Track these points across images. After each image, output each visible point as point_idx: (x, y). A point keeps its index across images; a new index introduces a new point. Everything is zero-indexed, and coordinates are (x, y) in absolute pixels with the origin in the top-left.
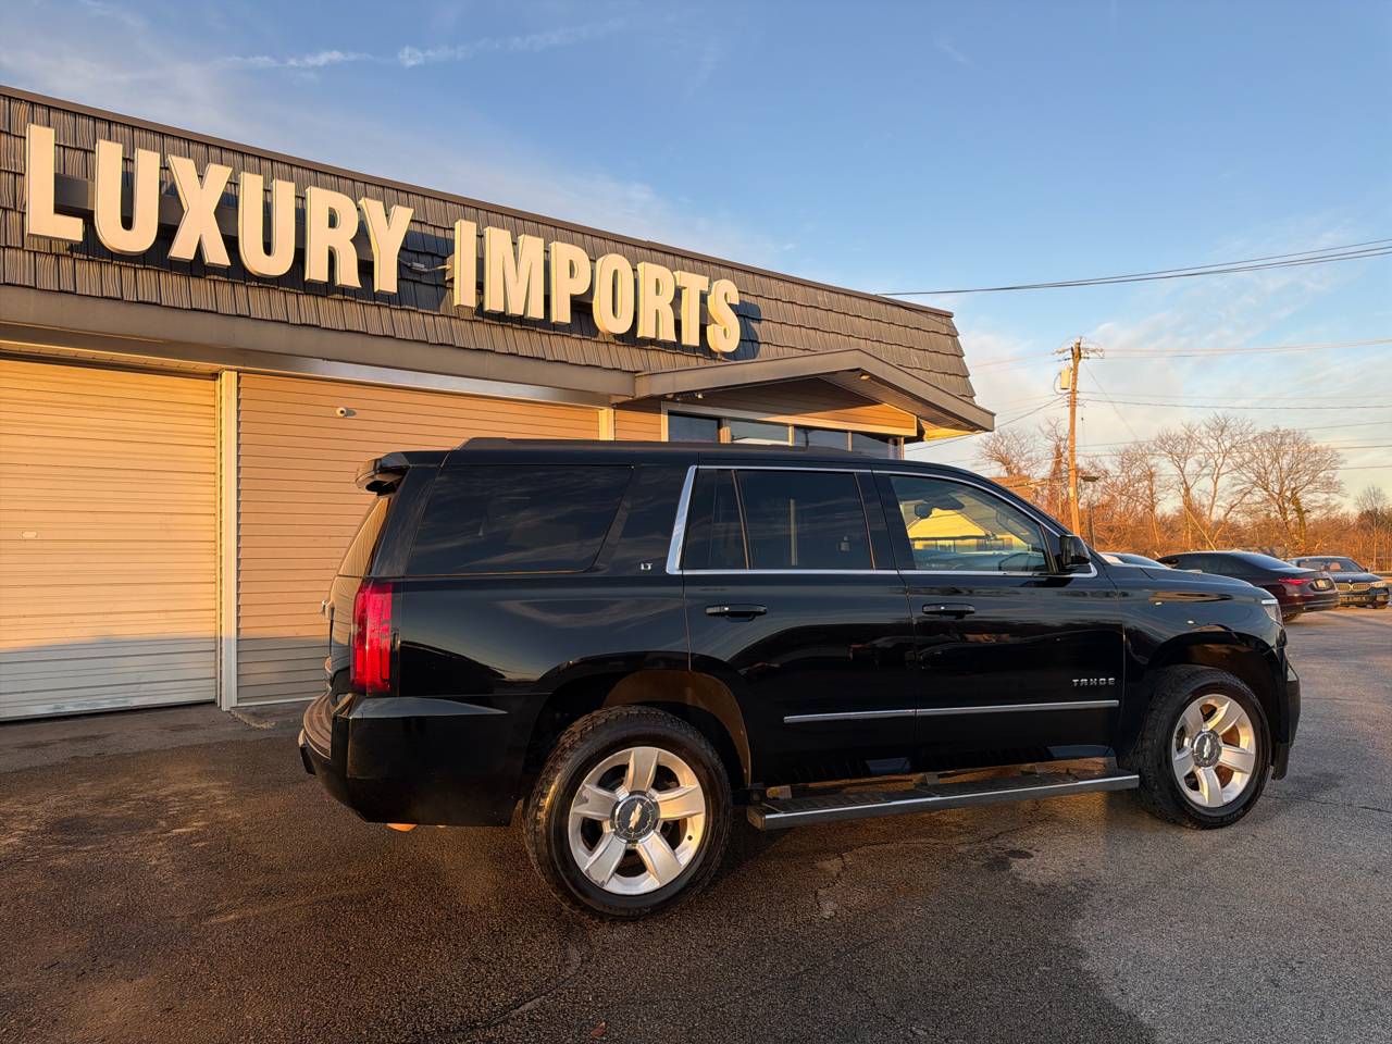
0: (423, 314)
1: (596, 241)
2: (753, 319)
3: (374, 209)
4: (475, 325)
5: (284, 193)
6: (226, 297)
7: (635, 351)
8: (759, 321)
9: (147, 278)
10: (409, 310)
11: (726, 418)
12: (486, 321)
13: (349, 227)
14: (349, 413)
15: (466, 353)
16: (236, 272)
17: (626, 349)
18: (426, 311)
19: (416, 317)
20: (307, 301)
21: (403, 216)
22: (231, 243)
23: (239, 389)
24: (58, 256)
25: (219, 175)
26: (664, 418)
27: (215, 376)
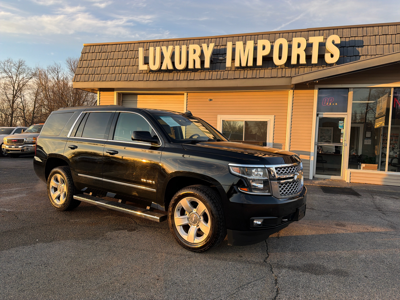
0: (221, 71)
1: (272, 36)
2: (358, 46)
3: (204, 46)
4: (236, 71)
5: (184, 48)
6: (176, 76)
7: (293, 69)
8: (362, 46)
9: (162, 74)
10: (217, 71)
11: (351, 88)
12: (239, 69)
13: (198, 53)
14: (211, 100)
15: (231, 80)
16: (175, 70)
17: (290, 69)
18: (221, 70)
19: (219, 72)
20: (193, 74)
21: (212, 46)
22: (173, 63)
23: (187, 97)
24: (148, 73)
25: (170, 48)
26: (316, 92)
27: (183, 94)
